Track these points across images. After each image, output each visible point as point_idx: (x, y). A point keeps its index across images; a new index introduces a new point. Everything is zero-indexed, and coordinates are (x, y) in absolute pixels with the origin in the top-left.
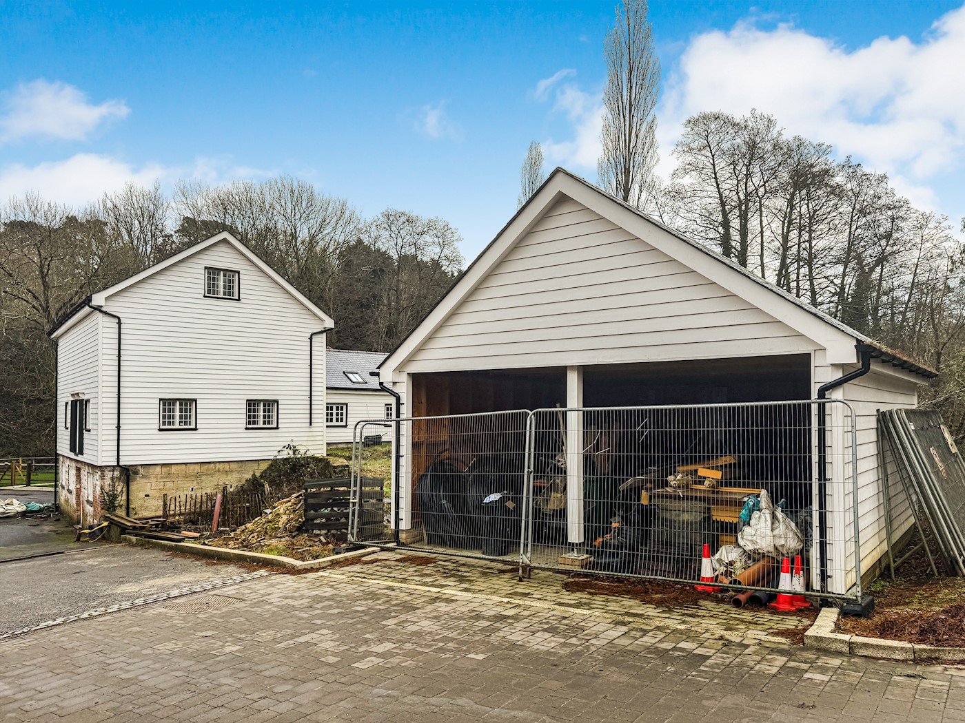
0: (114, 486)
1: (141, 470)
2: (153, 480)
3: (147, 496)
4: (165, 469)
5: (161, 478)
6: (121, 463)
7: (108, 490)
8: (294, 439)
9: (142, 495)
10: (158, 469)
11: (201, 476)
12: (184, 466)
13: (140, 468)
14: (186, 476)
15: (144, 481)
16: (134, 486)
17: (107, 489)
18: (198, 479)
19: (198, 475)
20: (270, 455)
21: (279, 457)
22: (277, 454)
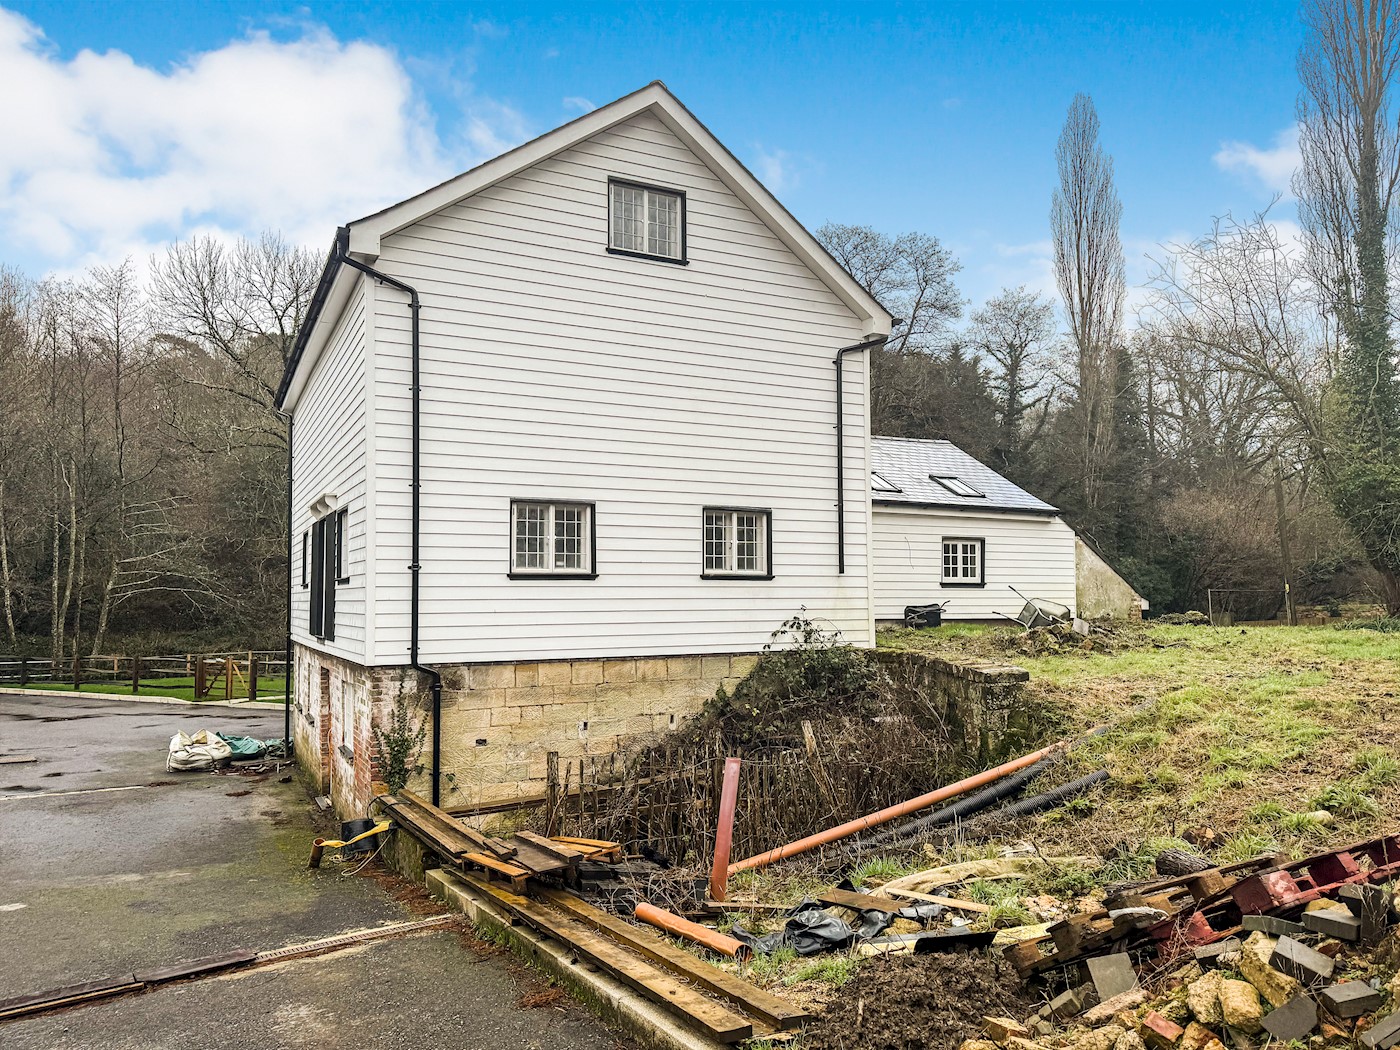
0: (402, 719)
1: (468, 678)
2: (495, 703)
3: (481, 742)
4: (524, 675)
5: (515, 696)
6: (421, 660)
7: (389, 728)
8: (808, 604)
9: (470, 740)
10: (508, 673)
11: (604, 691)
12: (566, 667)
13: (464, 671)
14: (572, 693)
15: (475, 703)
16: (450, 718)
17: (386, 726)
18: (598, 699)
19: (599, 690)
20: (755, 642)
21: (775, 648)
22: (770, 640)
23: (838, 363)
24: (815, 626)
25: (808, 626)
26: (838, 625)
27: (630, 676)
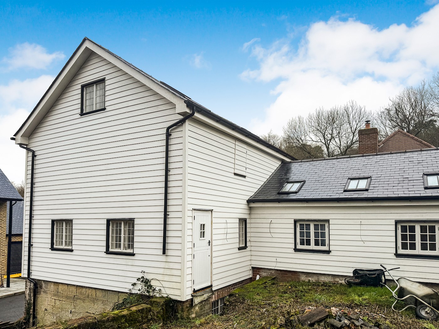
1: (44, 285)
2: (49, 296)
4: (56, 287)
5: (54, 295)
6: (32, 277)
9: (43, 308)
10: (52, 286)
11: (77, 299)
13: (43, 283)
14: (67, 297)
18: (75, 302)
19: (75, 298)
20: (125, 287)
21: (133, 292)
22: (131, 287)
23: (168, 135)
24: (153, 283)
25: (146, 282)
26: (166, 284)
27: (84, 294)
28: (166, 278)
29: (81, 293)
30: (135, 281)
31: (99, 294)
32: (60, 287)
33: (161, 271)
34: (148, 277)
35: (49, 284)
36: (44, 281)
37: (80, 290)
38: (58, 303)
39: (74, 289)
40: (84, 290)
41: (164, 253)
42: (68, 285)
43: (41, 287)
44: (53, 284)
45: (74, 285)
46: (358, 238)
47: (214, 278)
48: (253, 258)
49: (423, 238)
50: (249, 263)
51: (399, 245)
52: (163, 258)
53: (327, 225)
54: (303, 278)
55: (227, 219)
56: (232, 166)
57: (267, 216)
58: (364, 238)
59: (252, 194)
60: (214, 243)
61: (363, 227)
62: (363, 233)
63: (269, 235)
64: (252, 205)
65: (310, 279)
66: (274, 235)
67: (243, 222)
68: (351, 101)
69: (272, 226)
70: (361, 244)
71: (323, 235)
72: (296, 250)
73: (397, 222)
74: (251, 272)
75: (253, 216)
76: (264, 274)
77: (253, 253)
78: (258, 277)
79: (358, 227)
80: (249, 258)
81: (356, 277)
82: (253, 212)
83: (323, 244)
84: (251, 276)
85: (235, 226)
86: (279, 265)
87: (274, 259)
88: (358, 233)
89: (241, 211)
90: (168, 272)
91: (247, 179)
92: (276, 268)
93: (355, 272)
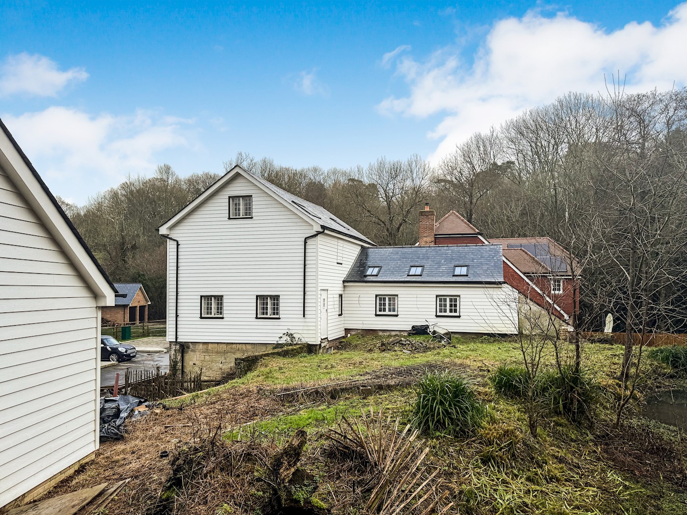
0: (176, 356)
1: (191, 346)
2: (198, 353)
3: (194, 364)
4: (205, 346)
5: (203, 352)
6: (178, 340)
7: (173, 358)
8: (290, 328)
9: (191, 363)
10: (201, 346)
11: (227, 352)
13: (190, 344)
14: (217, 352)
15: (192, 353)
16: (187, 357)
18: (225, 355)
19: (225, 352)
20: (274, 340)
21: (280, 342)
22: (278, 339)
23: (305, 242)
24: (294, 335)
25: (291, 336)
26: (304, 336)
27: (235, 349)
28: (305, 332)
29: (231, 348)
30: (281, 335)
31: (249, 347)
32: (210, 345)
33: (301, 328)
34: (292, 332)
35: (198, 344)
36: (191, 342)
37: (230, 346)
38: (207, 358)
39: (224, 346)
40: (234, 345)
41: (304, 316)
42: (218, 343)
43: (188, 348)
44: (202, 344)
45: (225, 343)
46: (415, 306)
47: (329, 333)
48: (346, 322)
49: (451, 305)
50: (343, 326)
51: (438, 310)
52: (303, 320)
53: (396, 298)
54: (380, 333)
55: (334, 295)
56: (336, 257)
57: (356, 292)
58: (418, 306)
59: (345, 276)
60: (329, 311)
61: (418, 299)
62: (418, 303)
63: (358, 306)
64: (346, 284)
65: (385, 334)
66: (361, 306)
67: (341, 296)
68: (415, 155)
69: (360, 299)
70: (417, 310)
71: (394, 305)
72: (376, 315)
73: (437, 296)
74: (344, 332)
75: (346, 292)
76: (353, 333)
77: (346, 319)
78: (349, 335)
79: (415, 299)
80: (343, 322)
81: (414, 330)
82: (346, 289)
83: (394, 311)
84: (344, 335)
85: (337, 299)
86: (364, 326)
87: (361, 322)
88: (415, 303)
89: (338, 288)
90: (306, 328)
91: (343, 265)
92: (363, 328)
93: (413, 327)
